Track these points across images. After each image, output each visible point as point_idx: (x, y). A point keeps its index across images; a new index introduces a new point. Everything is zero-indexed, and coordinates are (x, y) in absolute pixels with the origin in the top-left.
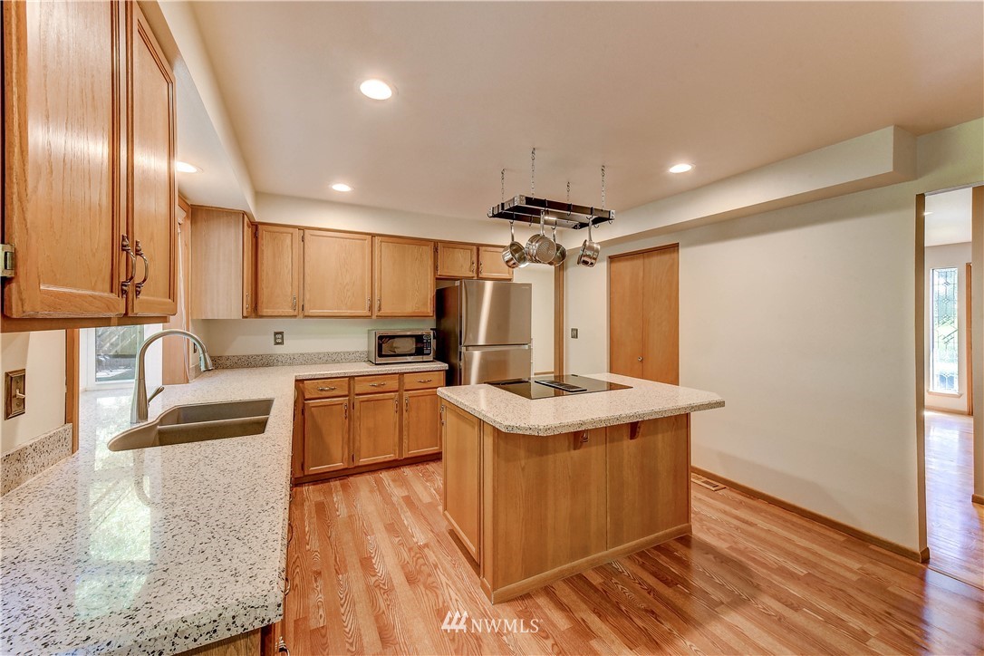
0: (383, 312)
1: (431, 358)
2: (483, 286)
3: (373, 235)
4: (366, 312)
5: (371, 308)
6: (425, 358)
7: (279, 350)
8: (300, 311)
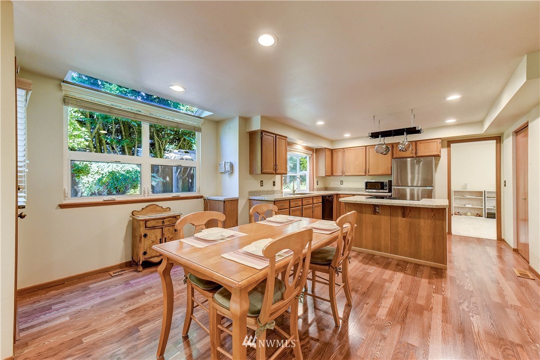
0: (370, 173)
1: (387, 191)
2: (406, 162)
3: (366, 146)
4: (364, 174)
5: (366, 172)
6: (385, 191)
7: (342, 186)
8: (343, 174)
